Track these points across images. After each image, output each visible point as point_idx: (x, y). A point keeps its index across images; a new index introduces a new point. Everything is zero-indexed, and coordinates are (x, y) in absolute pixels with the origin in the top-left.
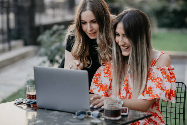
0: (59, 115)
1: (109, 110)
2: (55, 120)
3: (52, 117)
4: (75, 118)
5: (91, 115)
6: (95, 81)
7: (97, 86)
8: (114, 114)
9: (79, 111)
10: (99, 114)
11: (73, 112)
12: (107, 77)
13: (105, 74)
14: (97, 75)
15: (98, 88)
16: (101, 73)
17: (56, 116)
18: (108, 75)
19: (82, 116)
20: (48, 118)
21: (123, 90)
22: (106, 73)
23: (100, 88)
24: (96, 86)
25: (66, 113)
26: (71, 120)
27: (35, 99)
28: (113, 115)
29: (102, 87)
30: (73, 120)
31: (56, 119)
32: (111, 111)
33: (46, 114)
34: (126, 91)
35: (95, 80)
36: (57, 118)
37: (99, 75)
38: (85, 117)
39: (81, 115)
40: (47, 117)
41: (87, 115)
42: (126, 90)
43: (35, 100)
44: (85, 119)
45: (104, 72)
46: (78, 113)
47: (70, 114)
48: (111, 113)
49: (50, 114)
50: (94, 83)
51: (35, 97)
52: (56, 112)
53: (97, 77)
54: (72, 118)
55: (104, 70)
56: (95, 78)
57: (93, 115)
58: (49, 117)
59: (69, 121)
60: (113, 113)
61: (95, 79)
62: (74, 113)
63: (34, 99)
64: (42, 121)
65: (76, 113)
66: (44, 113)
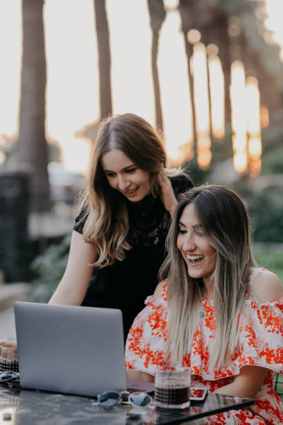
0: (64, 401)
1: (164, 388)
2: (56, 410)
3: (49, 404)
4: (95, 406)
5: (129, 399)
6: (132, 344)
7: (139, 354)
8: (175, 397)
9: (105, 393)
10: (145, 399)
11: (93, 396)
12: (158, 333)
13: (153, 329)
14: (134, 332)
15: (141, 357)
16: (142, 326)
17: (57, 403)
18: (160, 328)
19: (111, 402)
20: (42, 406)
21: (195, 353)
22: (156, 326)
23: (148, 359)
24: (136, 353)
25: (79, 398)
26: (87, 408)
27: (18, 371)
28: (173, 398)
29: (152, 356)
30: (91, 409)
31: (57, 408)
32: (169, 390)
33: (38, 398)
34: (200, 355)
35: (133, 341)
36: (59, 406)
37: (140, 331)
38: (116, 404)
39: (110, 400)
40: (39, 404)
41: (120, 401)
42: (200, 353)
43: (18, 374)
44: (116, 408)
45: (151, 326)
46: (102, 396)
47: (86, 399)
48: (169, 395)
49: (47, 398)
50: (132, 349)
51: (18, 369)
52: (59, 395)
53: (136, 334)
54: (91, 406)
55: (149, 321)
56: (132, 337)
57: (131, 400)
58: (44, 403)
59: (84, 411)
60: (173, 395)
61: (131, 339)
62: (95, 398)
63: (15, 371)
64: (29, 411)
65: (99, 396)
66: (34, 397)
